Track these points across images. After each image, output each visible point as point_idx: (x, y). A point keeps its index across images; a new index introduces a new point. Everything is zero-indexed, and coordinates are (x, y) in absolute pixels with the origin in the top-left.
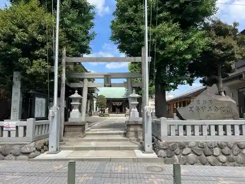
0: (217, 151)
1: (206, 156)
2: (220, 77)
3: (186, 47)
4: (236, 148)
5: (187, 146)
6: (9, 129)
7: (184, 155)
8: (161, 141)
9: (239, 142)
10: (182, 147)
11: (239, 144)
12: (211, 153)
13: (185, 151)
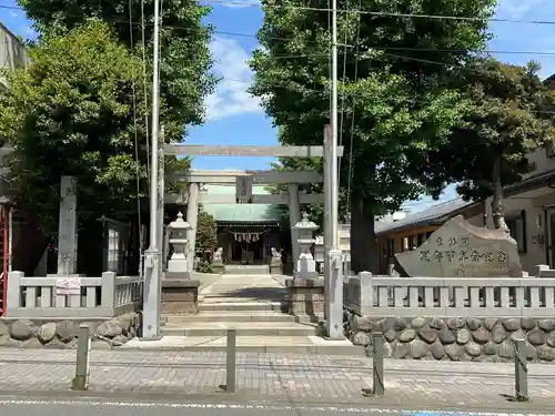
0: (463, 335)
1: (444, 343)
2: (499, 184)
3: (417, 125)
4: (500, 328)
5: (408, 326)
6: (67, 292)
7: (401, 341)
8: (360, 316)
9: (506, 319)
10: (400, 328)
11: (505, 322)
12: (453, 338)
13: (405, 335)
